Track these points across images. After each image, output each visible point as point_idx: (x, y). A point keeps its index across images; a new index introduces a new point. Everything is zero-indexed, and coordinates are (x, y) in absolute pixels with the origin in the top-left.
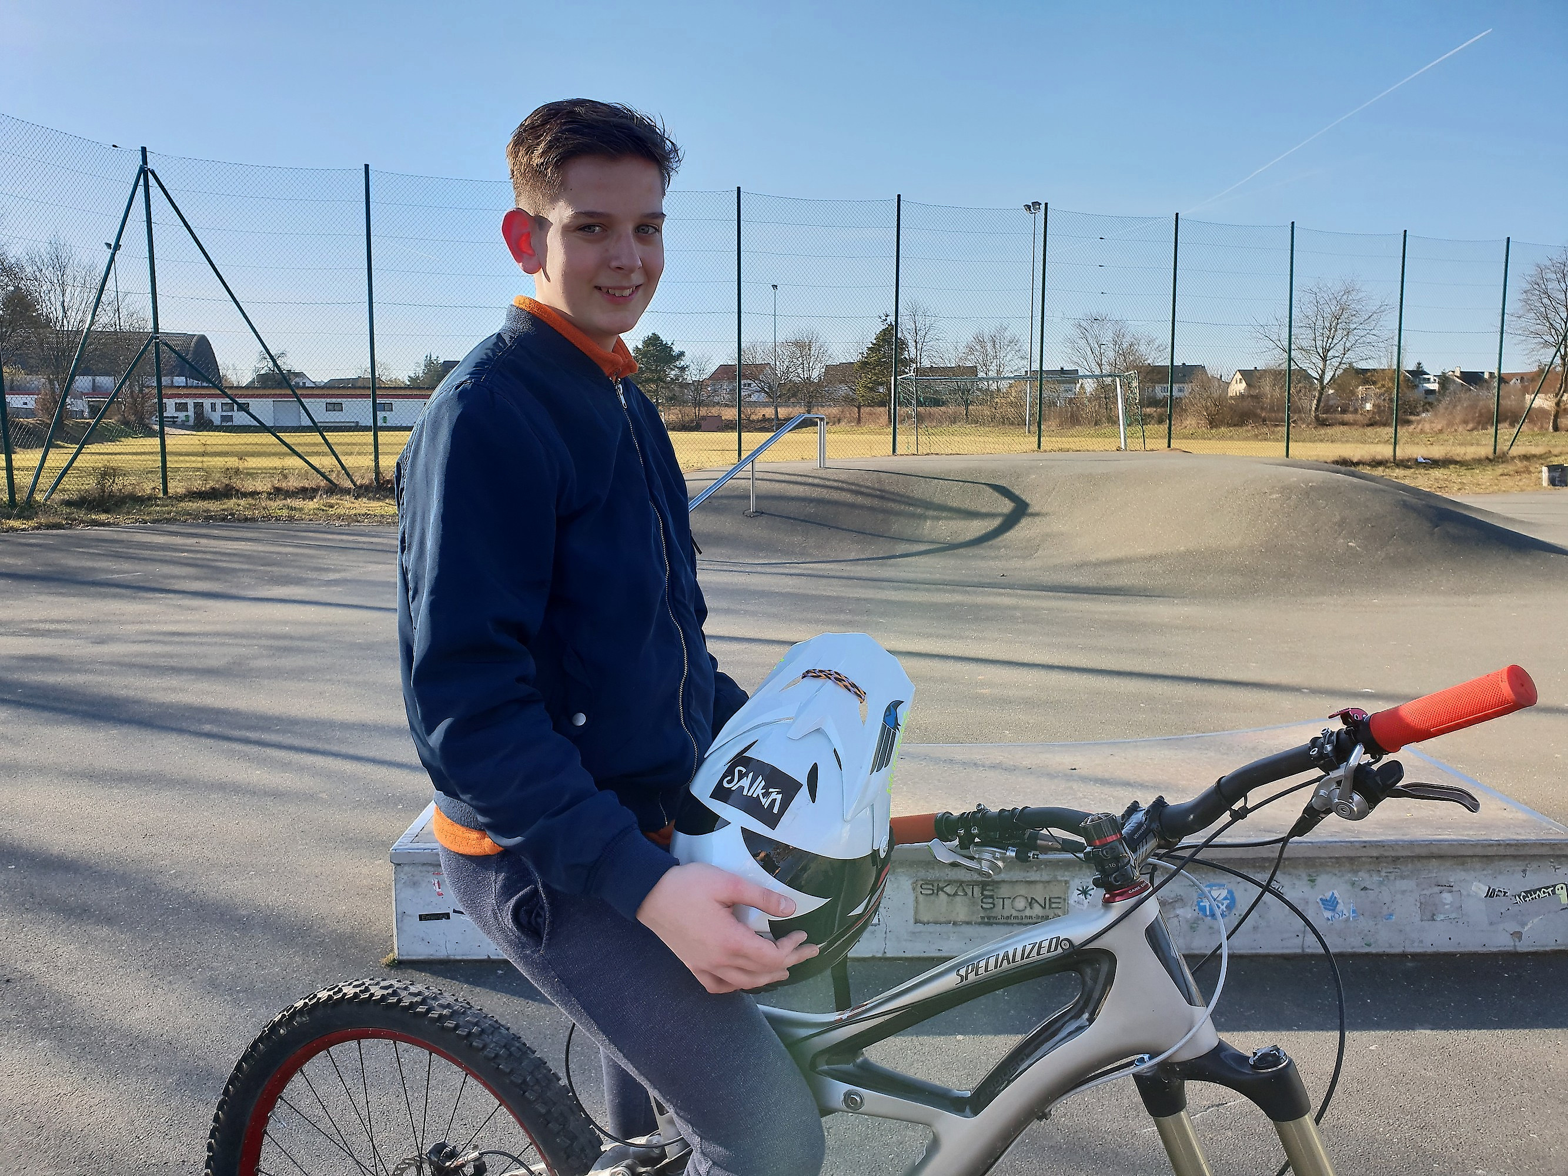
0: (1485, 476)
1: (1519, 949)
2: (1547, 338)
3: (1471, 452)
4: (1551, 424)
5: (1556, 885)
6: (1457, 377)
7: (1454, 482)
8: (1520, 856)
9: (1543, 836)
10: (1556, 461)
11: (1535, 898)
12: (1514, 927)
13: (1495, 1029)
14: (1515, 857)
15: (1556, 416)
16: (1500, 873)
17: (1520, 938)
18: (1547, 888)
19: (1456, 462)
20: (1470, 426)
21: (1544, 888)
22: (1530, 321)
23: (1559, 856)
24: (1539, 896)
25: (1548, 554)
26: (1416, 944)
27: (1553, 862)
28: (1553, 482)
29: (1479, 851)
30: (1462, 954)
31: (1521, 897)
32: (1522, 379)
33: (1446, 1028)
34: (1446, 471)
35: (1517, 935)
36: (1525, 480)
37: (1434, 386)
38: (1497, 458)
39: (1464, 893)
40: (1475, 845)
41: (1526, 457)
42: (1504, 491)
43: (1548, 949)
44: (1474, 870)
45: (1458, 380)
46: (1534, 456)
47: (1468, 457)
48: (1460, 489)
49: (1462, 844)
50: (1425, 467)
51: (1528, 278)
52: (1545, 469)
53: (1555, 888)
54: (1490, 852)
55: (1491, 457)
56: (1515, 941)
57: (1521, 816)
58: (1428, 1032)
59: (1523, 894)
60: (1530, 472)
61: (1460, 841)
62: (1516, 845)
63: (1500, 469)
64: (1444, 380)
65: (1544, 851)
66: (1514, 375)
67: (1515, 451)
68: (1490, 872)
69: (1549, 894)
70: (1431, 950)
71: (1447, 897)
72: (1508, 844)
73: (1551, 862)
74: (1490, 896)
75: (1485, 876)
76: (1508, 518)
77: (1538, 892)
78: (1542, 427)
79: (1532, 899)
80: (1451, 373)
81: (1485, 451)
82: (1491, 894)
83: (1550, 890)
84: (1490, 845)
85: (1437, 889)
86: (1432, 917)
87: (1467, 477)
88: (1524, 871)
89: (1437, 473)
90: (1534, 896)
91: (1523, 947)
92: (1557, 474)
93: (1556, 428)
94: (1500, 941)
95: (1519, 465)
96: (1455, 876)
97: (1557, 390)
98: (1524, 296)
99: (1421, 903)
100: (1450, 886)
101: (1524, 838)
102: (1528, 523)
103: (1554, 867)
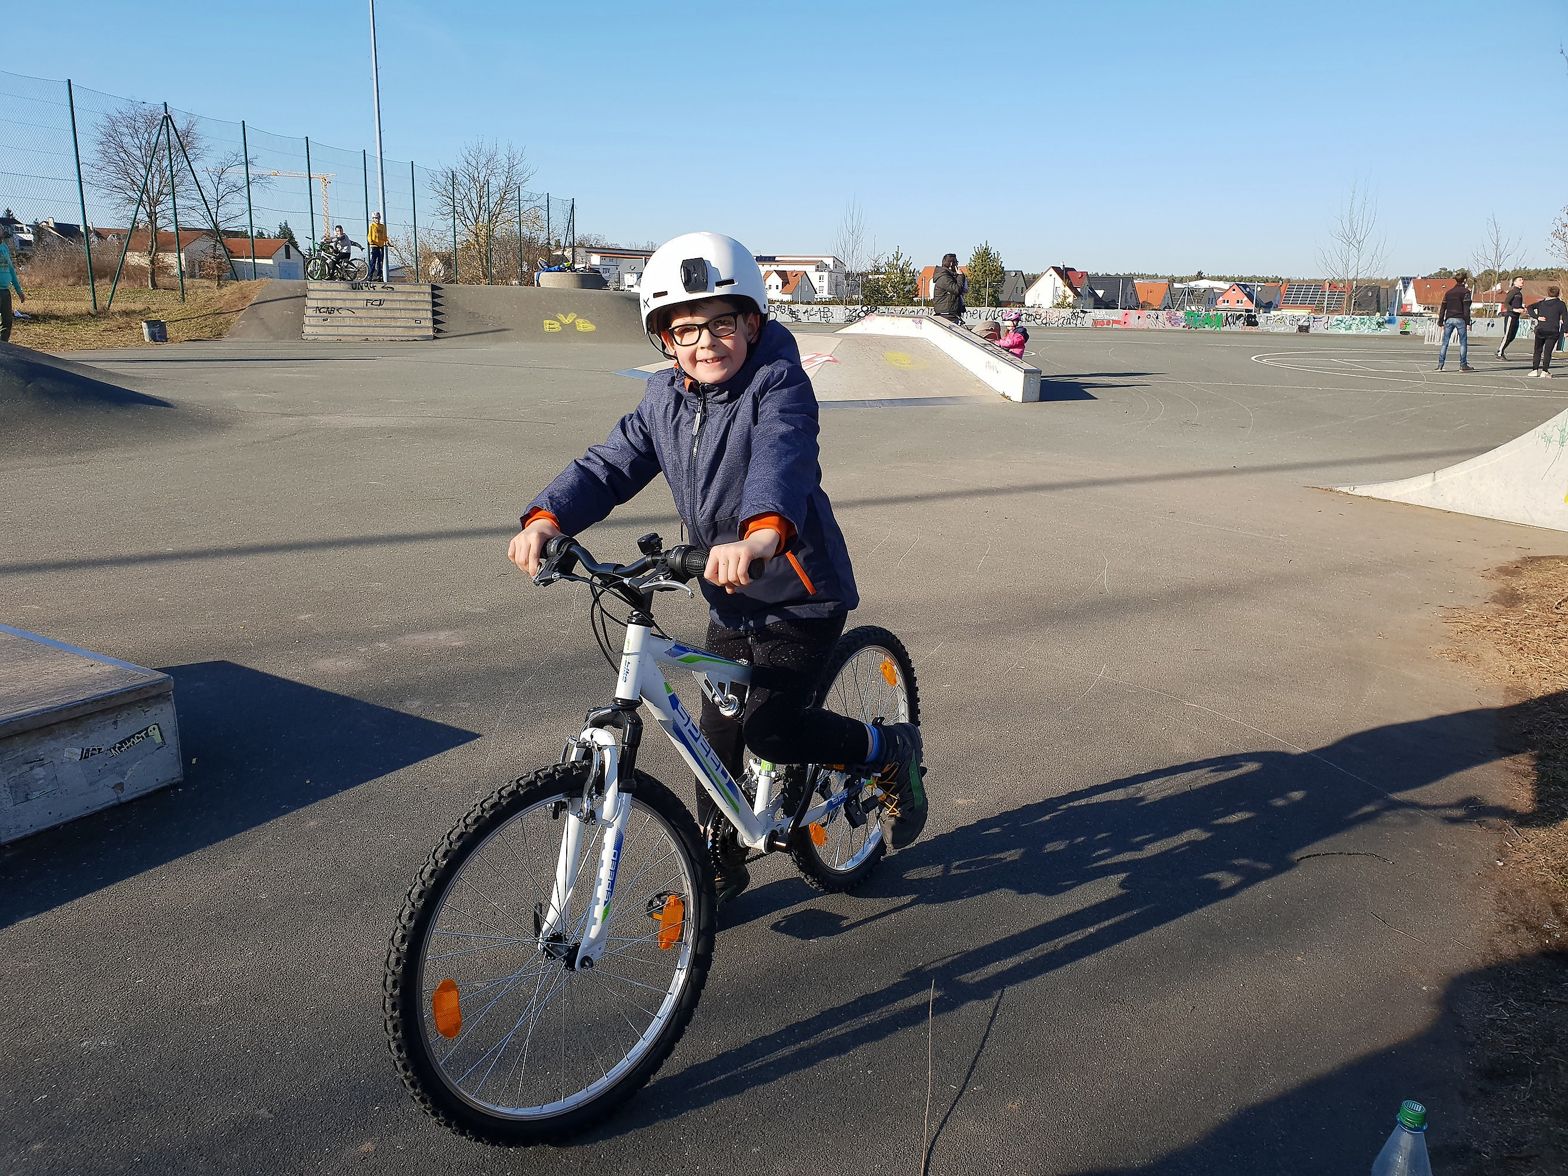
0: (89, 332)
1: (123, 800)
2: (131, 193)
3: (72, 307)
4: (150, 282)
5: (148, 728)
6: (51, 228)
7: (56, 338)
8: (109, 709)
9: (129, 683)
10: (154, 317)
11: (130, 745)
12: (114, 780)
13: (100, 889)
14: (103, 712)
15: (153, 274)
16: (92, 731)
17: (122, 789)
18: (139, 733)
19: (57, 318)
20: (71, 281)
21: (137, 733)
22: (110, 173)
23: (146, 699)
24: (133, 742)
25: (147, 406)
26: (13, 831)
27: (141, 707)
28: (153, 337)
29: (65, 715)
30: (66, 824)
31: (117, 749)
32: (118, 235)
33: (48, 908)
34: (47, 327)
35: (120, 786)
36: (128, 336)
37: (29, 237)
38: (98, 314)
39: (56, 762)
40: (60, 710)
41: (126, 313)
42: (108, 347)
43: (150, 790)
44: (64, 736)
45: (52, 231)
46: (134, 312)
47: (69, 312)
48: (63, 345)
49: (44, 713)
50: (23, 321)
51: (102, 130)
52: (144, 325)
53: (147, 732)
54: (78, 713)
55: (93, 312)
56: (117, 794)
57: (108, 668)
58: (29, 920)
59: (118, 745)
60: (132, 328)
61: (43, 710)
62: (102, 699)
63: (103, 325)
64: (38, 229)
65: (130, 698)
66: (110, 231)
67: (114, 307)
68: (81, 733)
69: (143, 738)
70: (30, 831)
71: (39, 772)
72: (94, 701)
73: (140, 707)
74: (85, 757)
75: (77, 738)
76: (111, 373)
77: (132, 740)
78: (141, 285)
79: (128, 748)
80: (44, 224)
81: (86, 306)
82: (85, 756)
83: (143, 734)
84: (76, 706)
85: (26, 767)
86: (27, 797)
87: (70, 333)
88: (115, 723)
89: (38, 329)
90: (128, 745)
91: (126, 796)
92: (157, 330)
93: (155, 286)
94: (104, 797)
95: (121, 320)
96: (46, 748)
97: (149, 248)
98: (101, 147)
99: (11, 787)
100: (40, 760)
101: (110, 690)
102: (130, 377)
103: (143, 711)
